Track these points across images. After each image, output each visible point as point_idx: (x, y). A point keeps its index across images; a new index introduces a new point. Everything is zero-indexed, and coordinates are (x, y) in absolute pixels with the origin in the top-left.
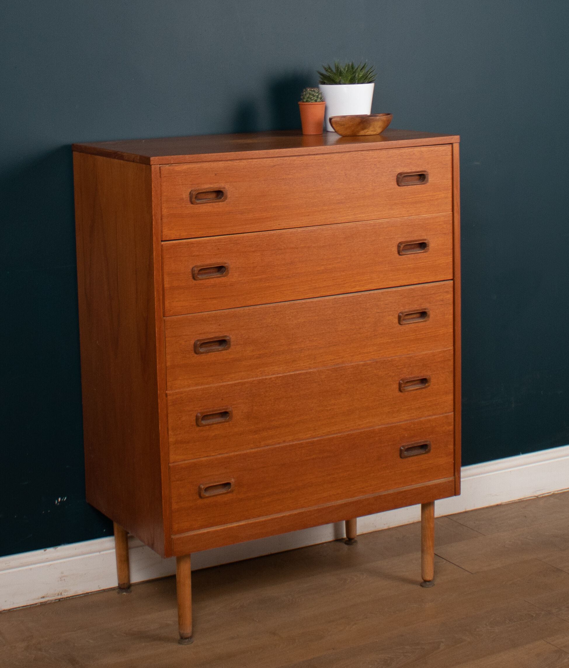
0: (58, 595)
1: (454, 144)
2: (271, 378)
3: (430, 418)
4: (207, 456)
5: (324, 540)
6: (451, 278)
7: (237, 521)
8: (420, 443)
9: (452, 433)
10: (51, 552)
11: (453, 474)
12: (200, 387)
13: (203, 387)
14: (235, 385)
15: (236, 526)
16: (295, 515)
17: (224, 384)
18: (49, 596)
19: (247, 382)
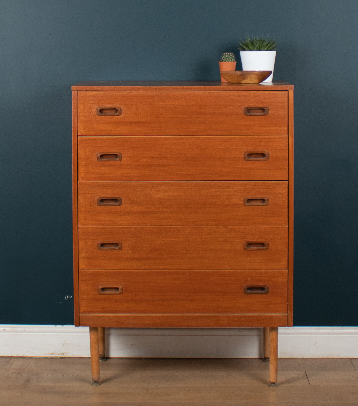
0: (62, 354)
1: (289, 91)
2: (149, 228)
3: (268, 270)
4: (104, 269)
6: (287, 179)
7: (123, 313)
8: (259, 286)
9: (286, 283)
10: (59, 327)
11: (287, 311)
12: (100, 226)
13: (103, 226)
14: (124, 228)
15: (123, 316)
16: (165, 316)
17: (117, 226)
18: (55, 354)
19: (133, 228)
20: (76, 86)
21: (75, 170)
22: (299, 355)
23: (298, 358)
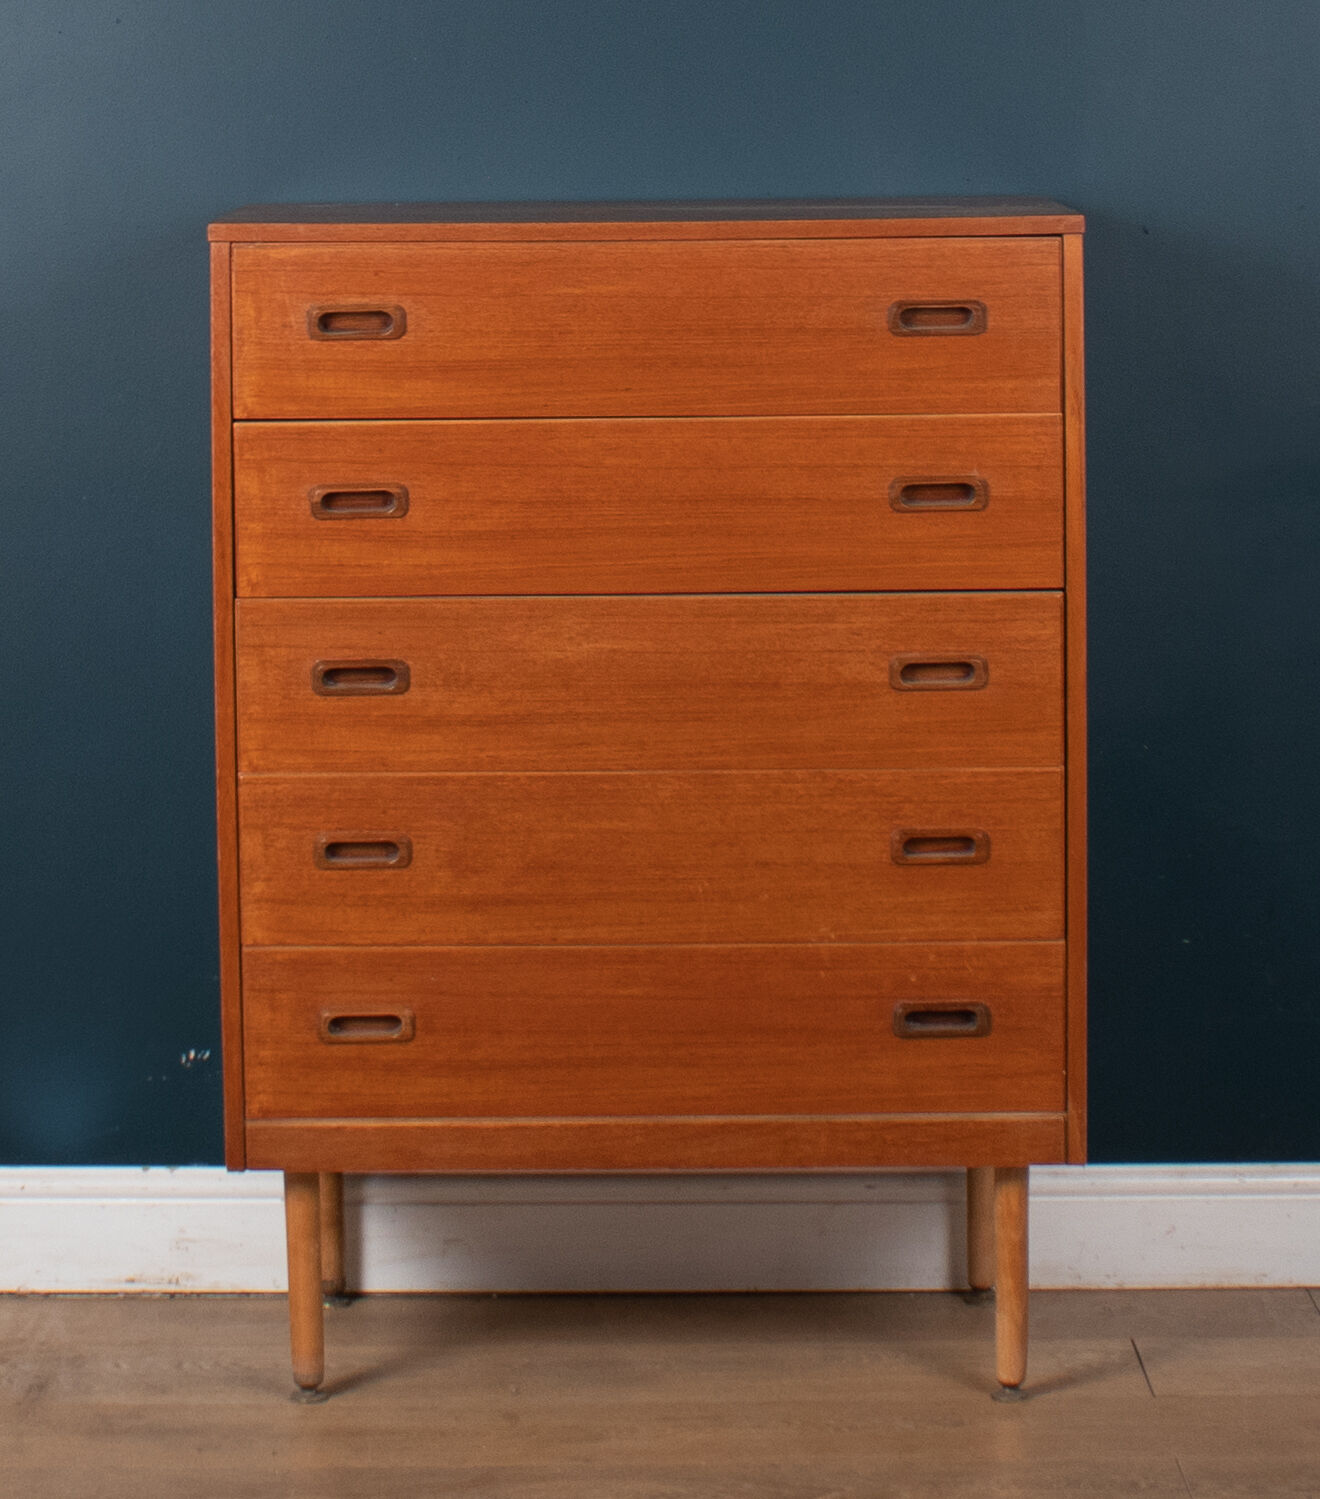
0: (170, 1282)
2: (517, 779)
3: (989, 943)
6: (1062, 585)
7: (419, 1116)
9: (1059, 994)
10: (159, 1177)
11: (1062, 1104)
12: (325, 775)
13: (334, 775)
14: (420, 781)
15: (415, 1128)
16: (581, 1128)
17: (390, 774)
18: (145, 1281)
19: (452, 779)
20: (223, 226)
21: (223, 556)
22: (1108, 1276)
23: (1104, 1287)
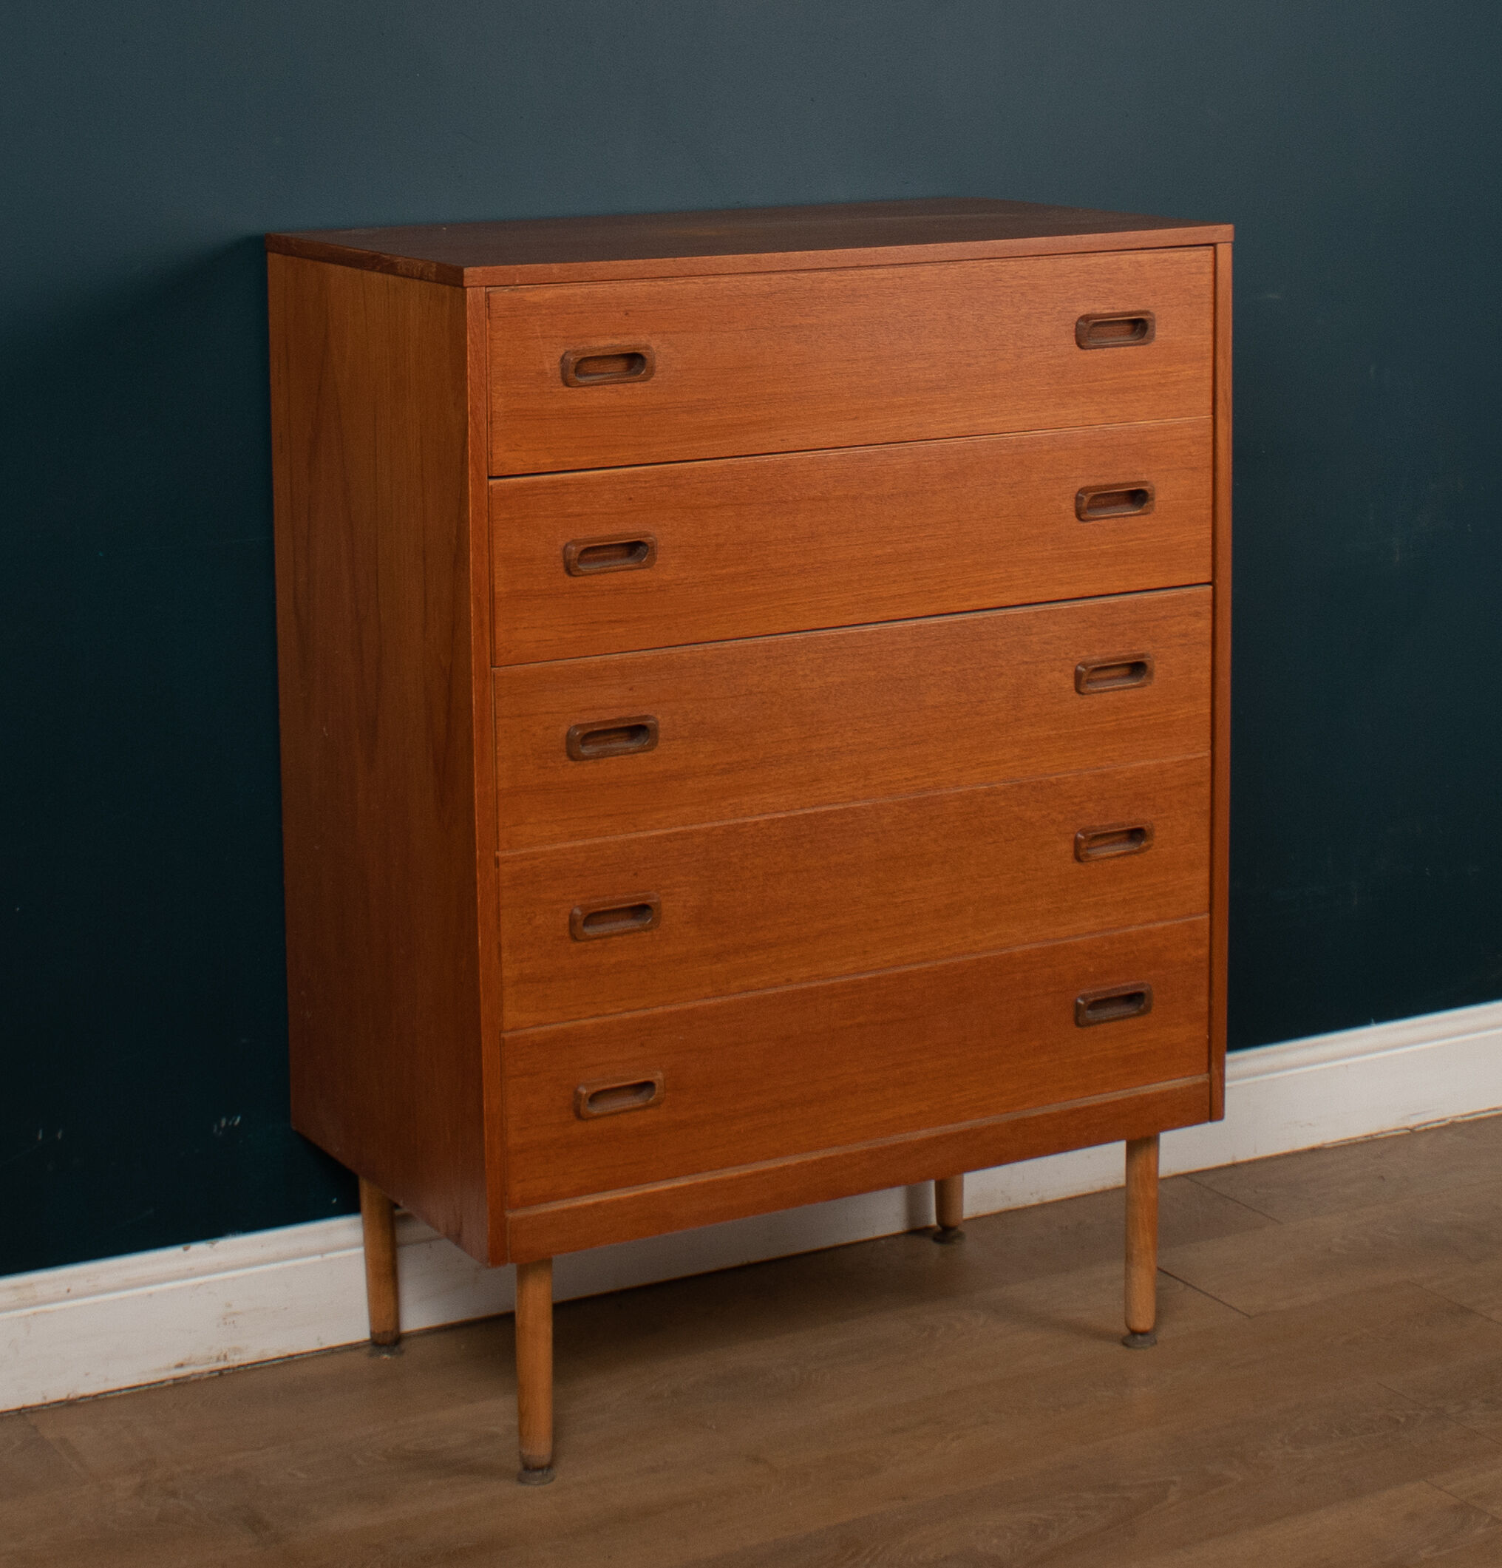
0: (218, 1360)
1: (1219, 246)
2: (756, 823)
3: (1151, 926)
4: (598, 1015)
5: (879, 1232)
6: (1209, 579)
7: (668, 1178)
8: (1126, 988)
9: (1205, 965)
10: (201, 1253)
11: (1206, 1067)
12: (580, 843)
13: (588, 842)
14: (668, 838)
15: (667, 1191)
16: (814, 1163)
17: (642, 835)
18: (194, 1364)
19: (697, 832)
21: (481, 624)
